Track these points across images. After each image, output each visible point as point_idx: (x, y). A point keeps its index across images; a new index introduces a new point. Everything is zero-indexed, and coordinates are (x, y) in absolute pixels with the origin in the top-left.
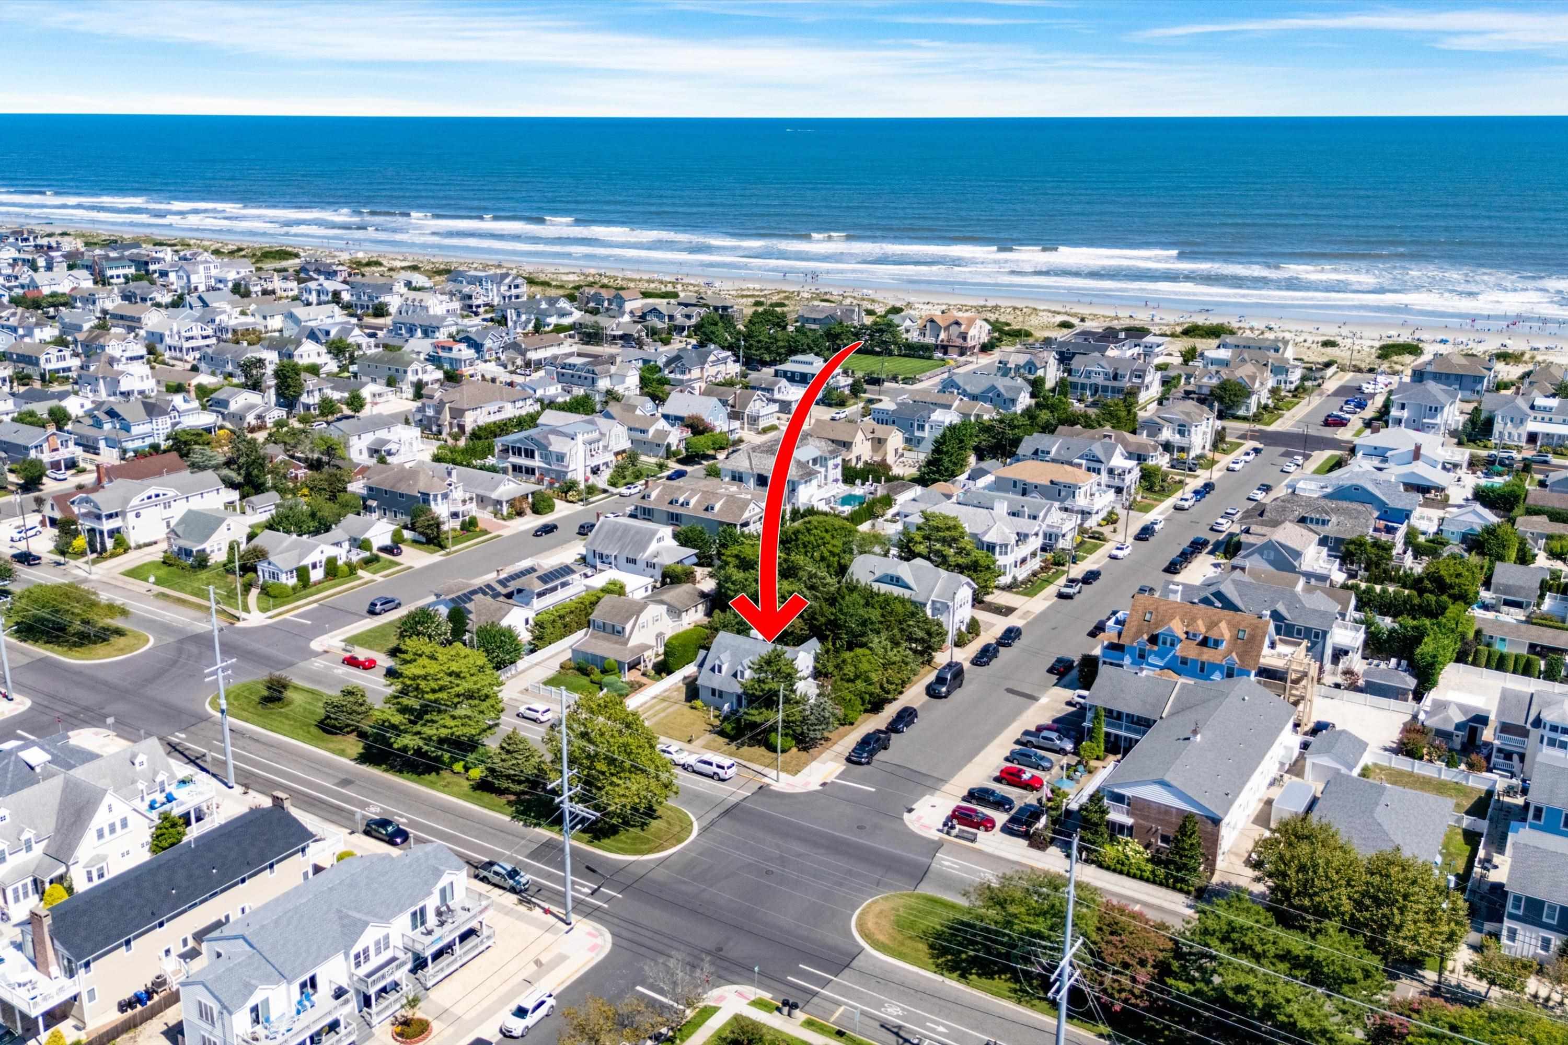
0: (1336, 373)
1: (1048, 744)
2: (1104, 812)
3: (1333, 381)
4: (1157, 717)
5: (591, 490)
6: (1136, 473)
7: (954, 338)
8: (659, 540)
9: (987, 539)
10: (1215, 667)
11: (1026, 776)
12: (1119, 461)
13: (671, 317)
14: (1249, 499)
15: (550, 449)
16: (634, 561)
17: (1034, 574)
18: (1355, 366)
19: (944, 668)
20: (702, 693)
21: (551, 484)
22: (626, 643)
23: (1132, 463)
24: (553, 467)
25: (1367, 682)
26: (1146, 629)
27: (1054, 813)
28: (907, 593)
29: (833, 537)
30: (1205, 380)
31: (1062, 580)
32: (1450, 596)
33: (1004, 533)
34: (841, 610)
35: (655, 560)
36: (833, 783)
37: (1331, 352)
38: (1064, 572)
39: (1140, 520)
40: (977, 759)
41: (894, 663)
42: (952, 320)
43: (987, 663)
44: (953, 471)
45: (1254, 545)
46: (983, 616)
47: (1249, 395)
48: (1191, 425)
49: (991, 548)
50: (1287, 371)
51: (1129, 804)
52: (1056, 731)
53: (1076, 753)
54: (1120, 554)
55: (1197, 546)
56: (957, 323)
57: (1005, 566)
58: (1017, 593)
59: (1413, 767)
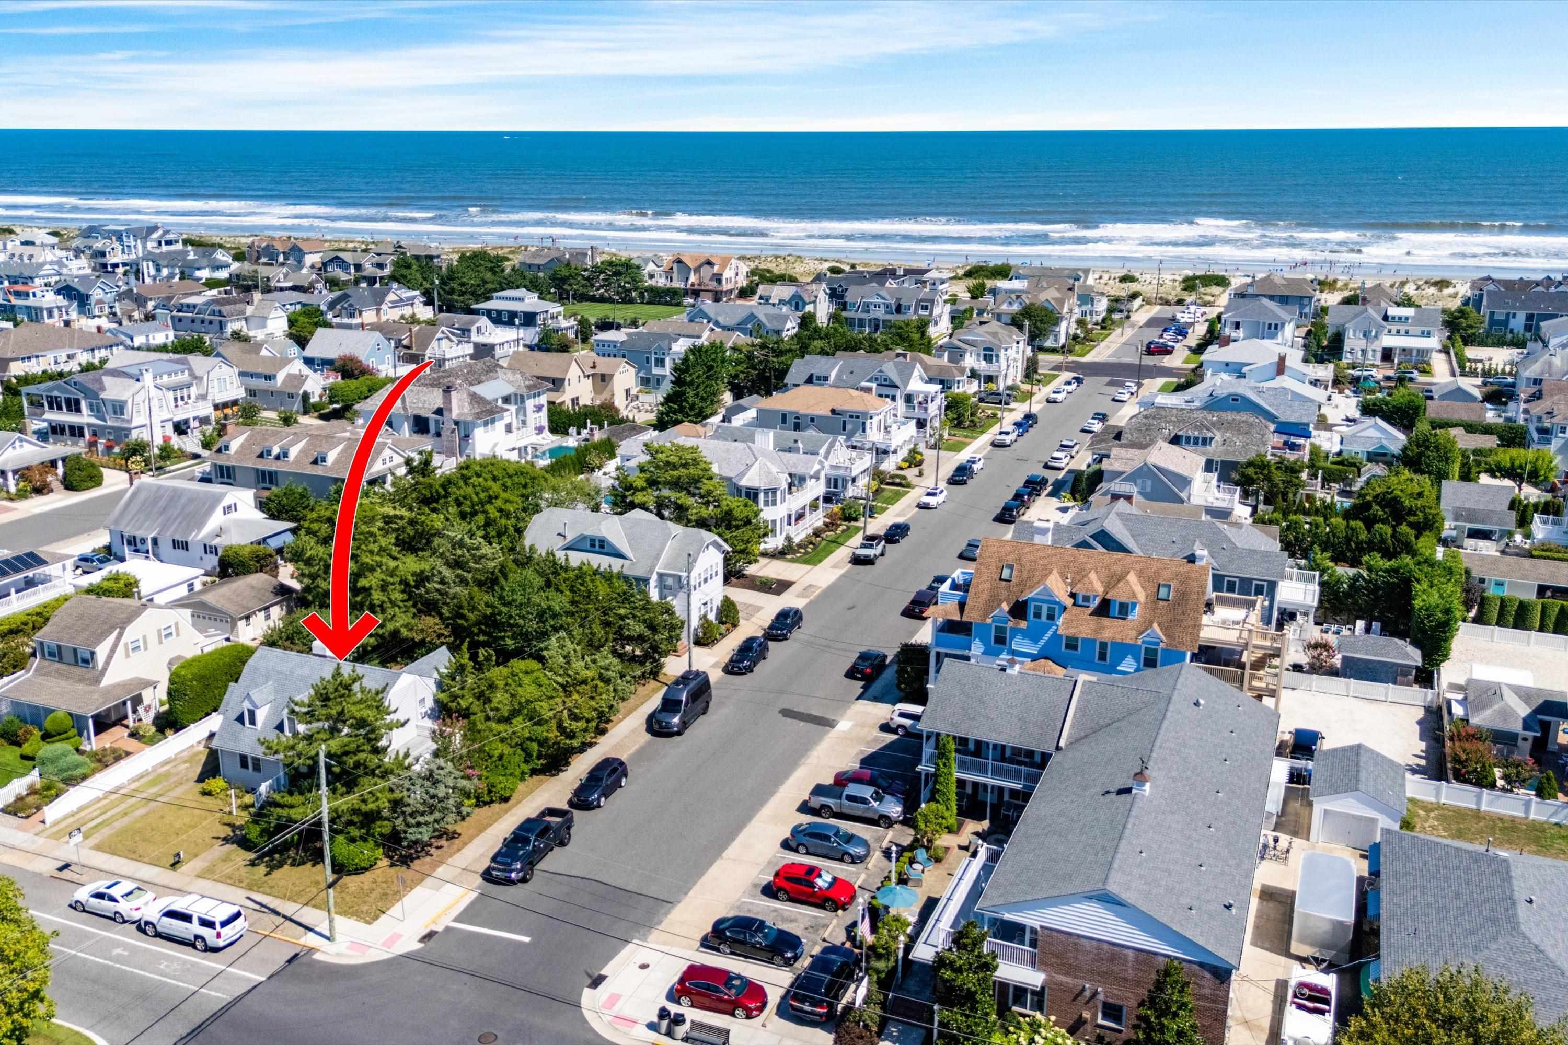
0: (1142, 306)
1: (857, 809)
2: (987, 967)
3: (1142, 314)
4: (1049, 748)
5: (167, 453)
6: (940, 400)
7: (706, 281)
8: (228, 510)
9: (745, 482)
10: (1124, 649)
11: (822, 882)
12: (917, 385)
13: (358, 267)
14: (1083, 431)
15: (103, 395)
16: (185, 546)
17: (817, 533)
18: (1161, 298)
19: (677, 683)
20: (225, 764)
21: (109, 448)
22: (97, 681)
23: (936, 387)
24: (109, 423)
25: (1345, 659)
26: (1004, 594)
27: (881, 965)
28: (616, 565)
29: (505, 488)
30: (1004, 307)
31: (858, 539)
32: (1411, 525)
33: (769, 473)
34: (501, 598)
35: (215, 542)
36: (448, 929)
37: (1134, 287)
38: (858, 529)
39: (951, 461)
40: (732, 850)
41: (584, 682)
42: (703, 260)
43: (750, 670)
44: (701, 410)
45: (1123, 473)
46: (741, 596)
47: (1057, 321)
48: (999, 348)
49: (752, 494)
50: (1092, 300)
51: (1033, 944)
52: (871, 782)
53: (909, 821)
54: (932, 501)
55: (1034, 486)
56: (709, 263)
57: (774, 522)
58: (793, 561)
59: (1479, 801)
